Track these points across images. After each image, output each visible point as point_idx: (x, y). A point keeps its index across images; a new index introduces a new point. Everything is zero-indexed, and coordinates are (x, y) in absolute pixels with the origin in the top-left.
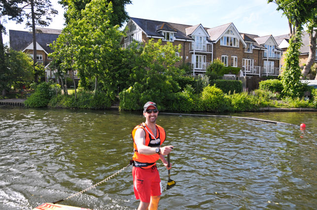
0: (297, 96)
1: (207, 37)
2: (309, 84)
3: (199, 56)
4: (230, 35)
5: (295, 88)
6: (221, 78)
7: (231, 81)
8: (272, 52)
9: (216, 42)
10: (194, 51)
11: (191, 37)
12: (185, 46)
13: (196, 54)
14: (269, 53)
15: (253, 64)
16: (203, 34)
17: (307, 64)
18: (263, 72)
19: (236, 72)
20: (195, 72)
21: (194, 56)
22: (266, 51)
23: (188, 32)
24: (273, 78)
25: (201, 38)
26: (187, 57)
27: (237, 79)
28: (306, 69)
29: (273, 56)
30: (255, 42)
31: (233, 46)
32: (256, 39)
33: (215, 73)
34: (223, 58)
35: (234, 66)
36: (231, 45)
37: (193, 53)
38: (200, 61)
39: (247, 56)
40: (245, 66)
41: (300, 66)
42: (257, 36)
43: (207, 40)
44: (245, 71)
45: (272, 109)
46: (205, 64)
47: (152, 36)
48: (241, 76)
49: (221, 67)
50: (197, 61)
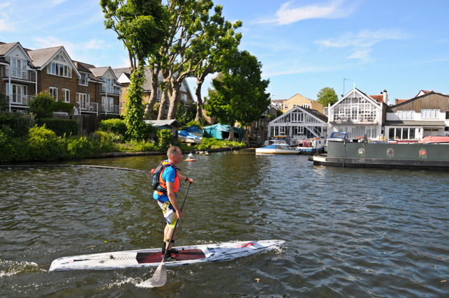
0: (142, 139)
1: (28, 62)
2: (153, 125)
3: (17, 85)
4: (60, 62)
5: (139, 129)
6: (50, 116)
7: (65, 120)
8: (111, 87)
9: (41, 69)
10: (10, 79)
11: (4, 58)
13: (12, 82)
14: (107, 88)
15: (89, 100)
16: (21, 57)
17: (149, 102)
18: (101, 110)
19: (68, 108)
20: (12, 108)
21: (10, 87)
22: (104, 85)
24: (114, 117)
25: (19, 61)
27: (71, 117)
28: (148, 108)
29: (112, 91)
30: (91, 73)
31: (64, 76)
32: (91, 70)
33: (43, 110)
34: (51, 90)
35: (66, 102)
36: (61, 74)
37: (8, 81)
38: (19, 93)
39: (82, 90)
40: (79, 102)
42: (93, 67)
43: (29, 65)
44: (80, 108)
45: (116, 154)
46: (26, 96)
48: (75, 114)
49: (50, 102)
50: (14, 91)
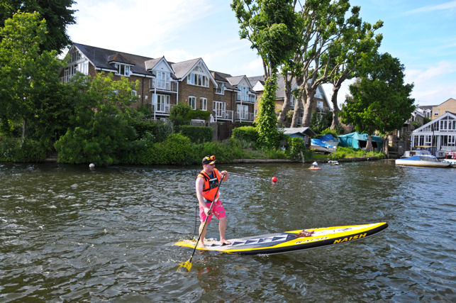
0: (272, 146)
1: (171, 74)
2: (285, 133)
3: (161, 95)
4: (198, 73)
5: (270, 137)
6: (188, 123)
7: (200, 127)
8: (246, 95)
9: (181, 80)
10: (155, 90)
11: (151, 72)
12: (145, 83)
13: (157, 93)
14: (243, 96)
15: (225, 108)
16: (166, 69)
17: (282, 110)
18: (236, 117)
19: (205, 116)
20: (156, 116)
21: (155, 96)
22: (239, 93)
23: (147, 66)
24: (247, 124)
25: (164, 73)
26: (146, 97)
27: (207, 125)
28: (281, 115)
29: (247, 99)
30: (227, 82)
31: (202, 85)
32: (228, 79)
33: (181, 117)
34: (190, 99)
35: (203, 110)
36: (200, 84)
37: (153, 92)
38: (163, 102)
39: (218, 98)
40: (215, 110)
41: (276, 112)
42: (229, 76)
43: (171, 76)
44: (216, 116)
45: (247, 160)
46: (169, 105)
47: (101, 68)
48: (211, 122)
49: (188, 110)
50: (159, 101)
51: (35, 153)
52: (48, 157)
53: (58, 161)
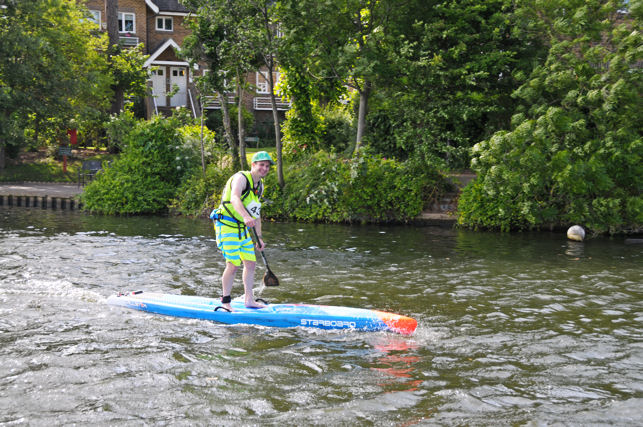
51: (391, 196)
52: (428, 208)
53: (461, 221)
